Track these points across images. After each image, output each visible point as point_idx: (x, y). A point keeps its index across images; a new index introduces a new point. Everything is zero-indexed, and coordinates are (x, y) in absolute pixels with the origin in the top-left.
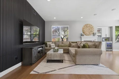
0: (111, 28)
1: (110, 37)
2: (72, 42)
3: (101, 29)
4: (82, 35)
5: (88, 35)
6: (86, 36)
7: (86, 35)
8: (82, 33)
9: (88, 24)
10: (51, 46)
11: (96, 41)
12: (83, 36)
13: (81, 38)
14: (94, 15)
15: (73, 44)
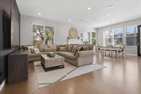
0: (89, 33)
1: (88, 41)
2: (60, 46)
3: (83, 33)
4: (68, 38)
5: (74, 39)
6: (72, 40)
7: (72, 38)
8: (69, 36)
9: (73, 28)
10: (35, 51)
11: (80, 44)
12: (69, 40)
13: (68, 41)
14: (81, 20)
15: (62, 47)
